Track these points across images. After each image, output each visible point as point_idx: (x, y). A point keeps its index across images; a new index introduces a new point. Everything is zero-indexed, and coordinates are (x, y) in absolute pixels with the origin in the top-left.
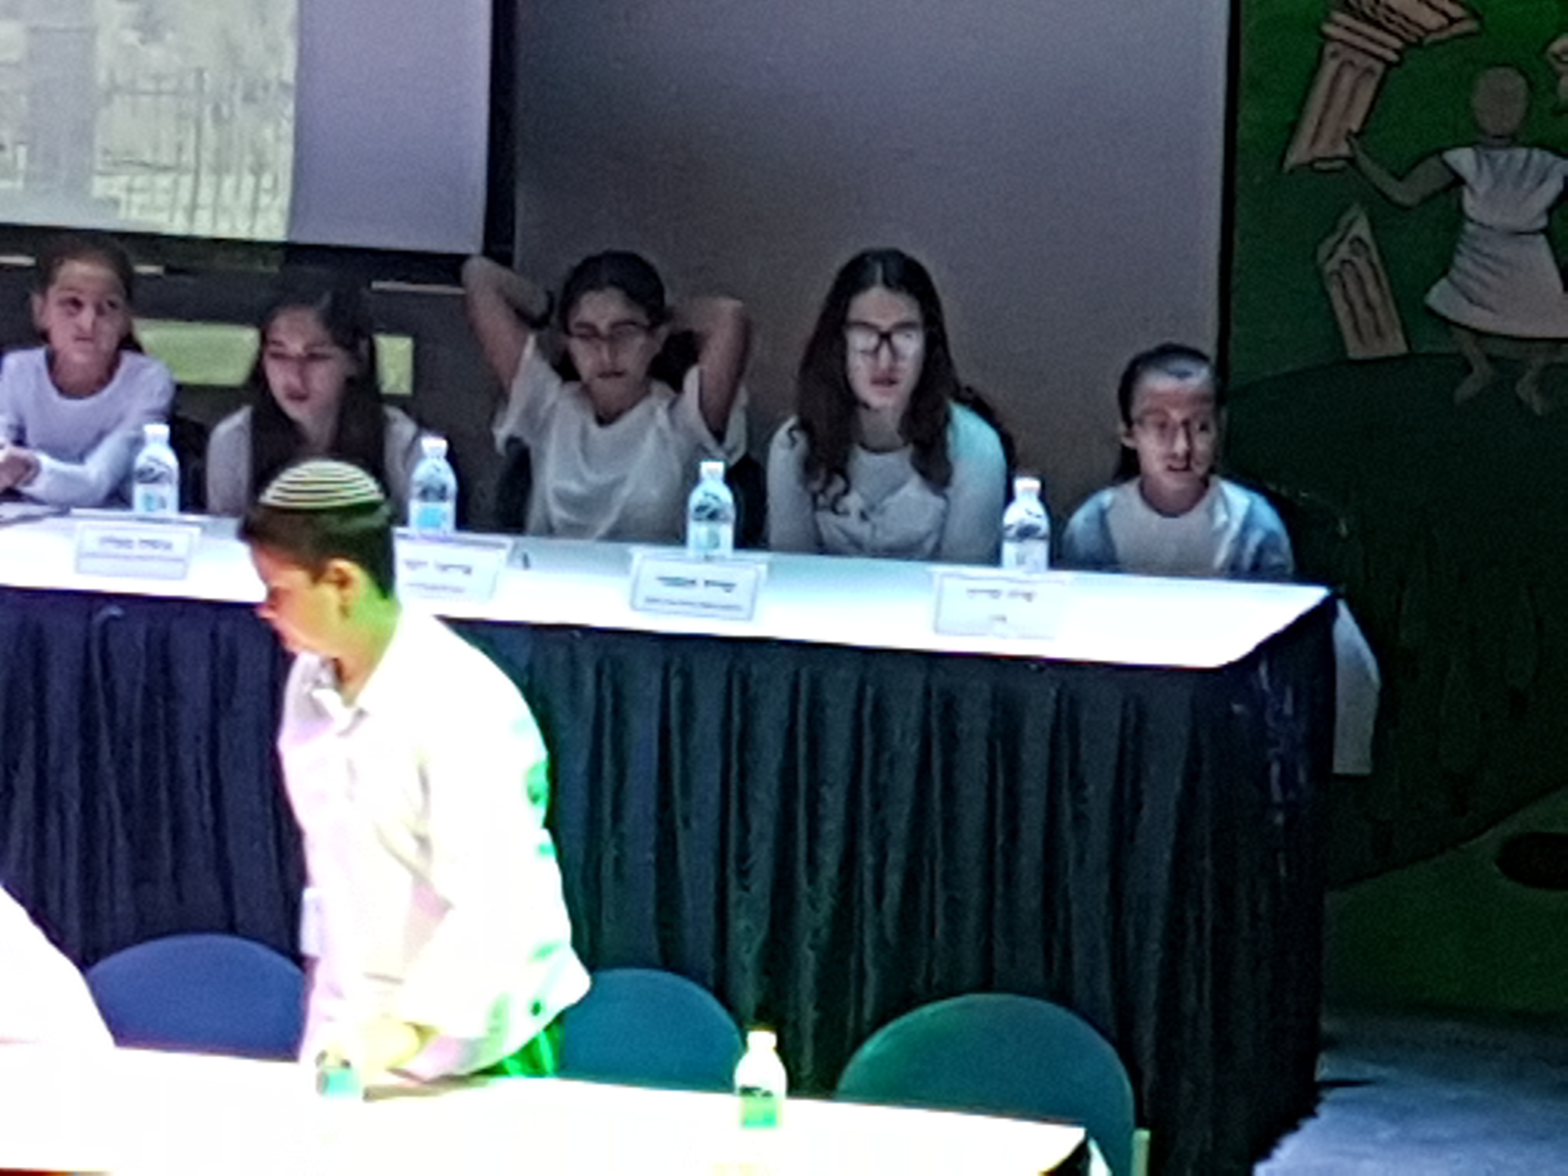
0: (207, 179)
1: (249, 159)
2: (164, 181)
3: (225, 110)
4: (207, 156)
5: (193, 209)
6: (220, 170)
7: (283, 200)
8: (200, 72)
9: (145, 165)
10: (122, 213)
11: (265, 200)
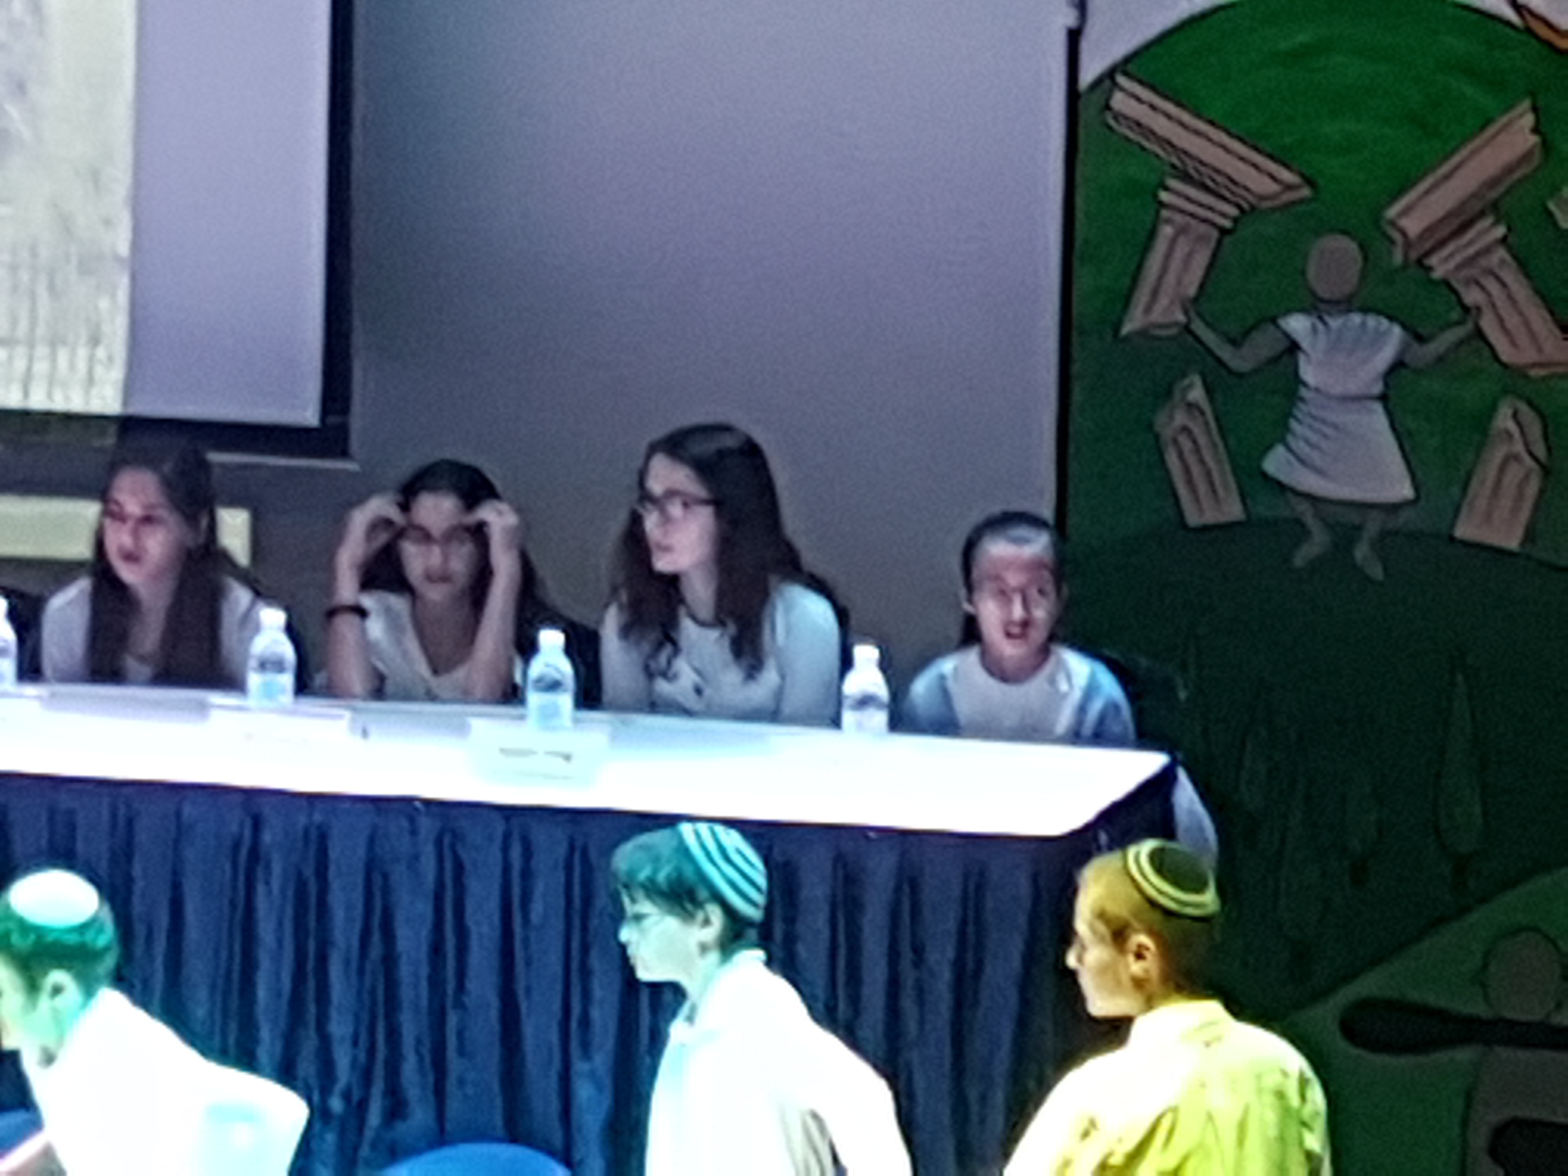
0: (42, 351)
1: (84, 332)
2: (1, 353)
3: (60, 281)
4: (41, 331)
5: (27, 382)
6: (54, 343)
7: (118, 373)
8: (34, 247)
11: (99, 371)
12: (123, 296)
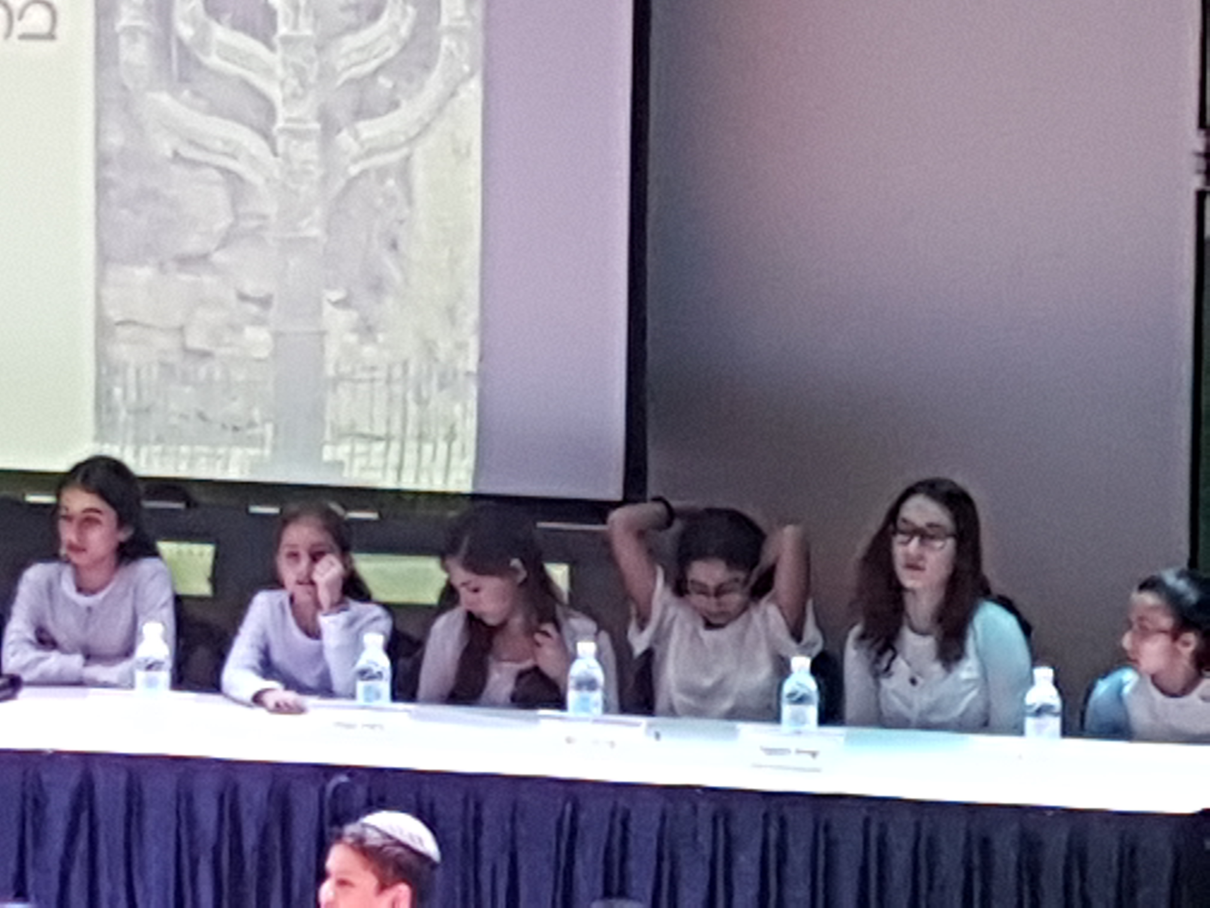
0: (412, 445)
1: (443, 431)
2: (379, 447)
3: (424, 394)
4: (411, 429)
5: (400, 469)
6: (421, 438)
7: (469, 461)
8: (405, 365)
9: (363, 436)
10: (346, 474)
11: (454, 461)
12: (472, 405)
